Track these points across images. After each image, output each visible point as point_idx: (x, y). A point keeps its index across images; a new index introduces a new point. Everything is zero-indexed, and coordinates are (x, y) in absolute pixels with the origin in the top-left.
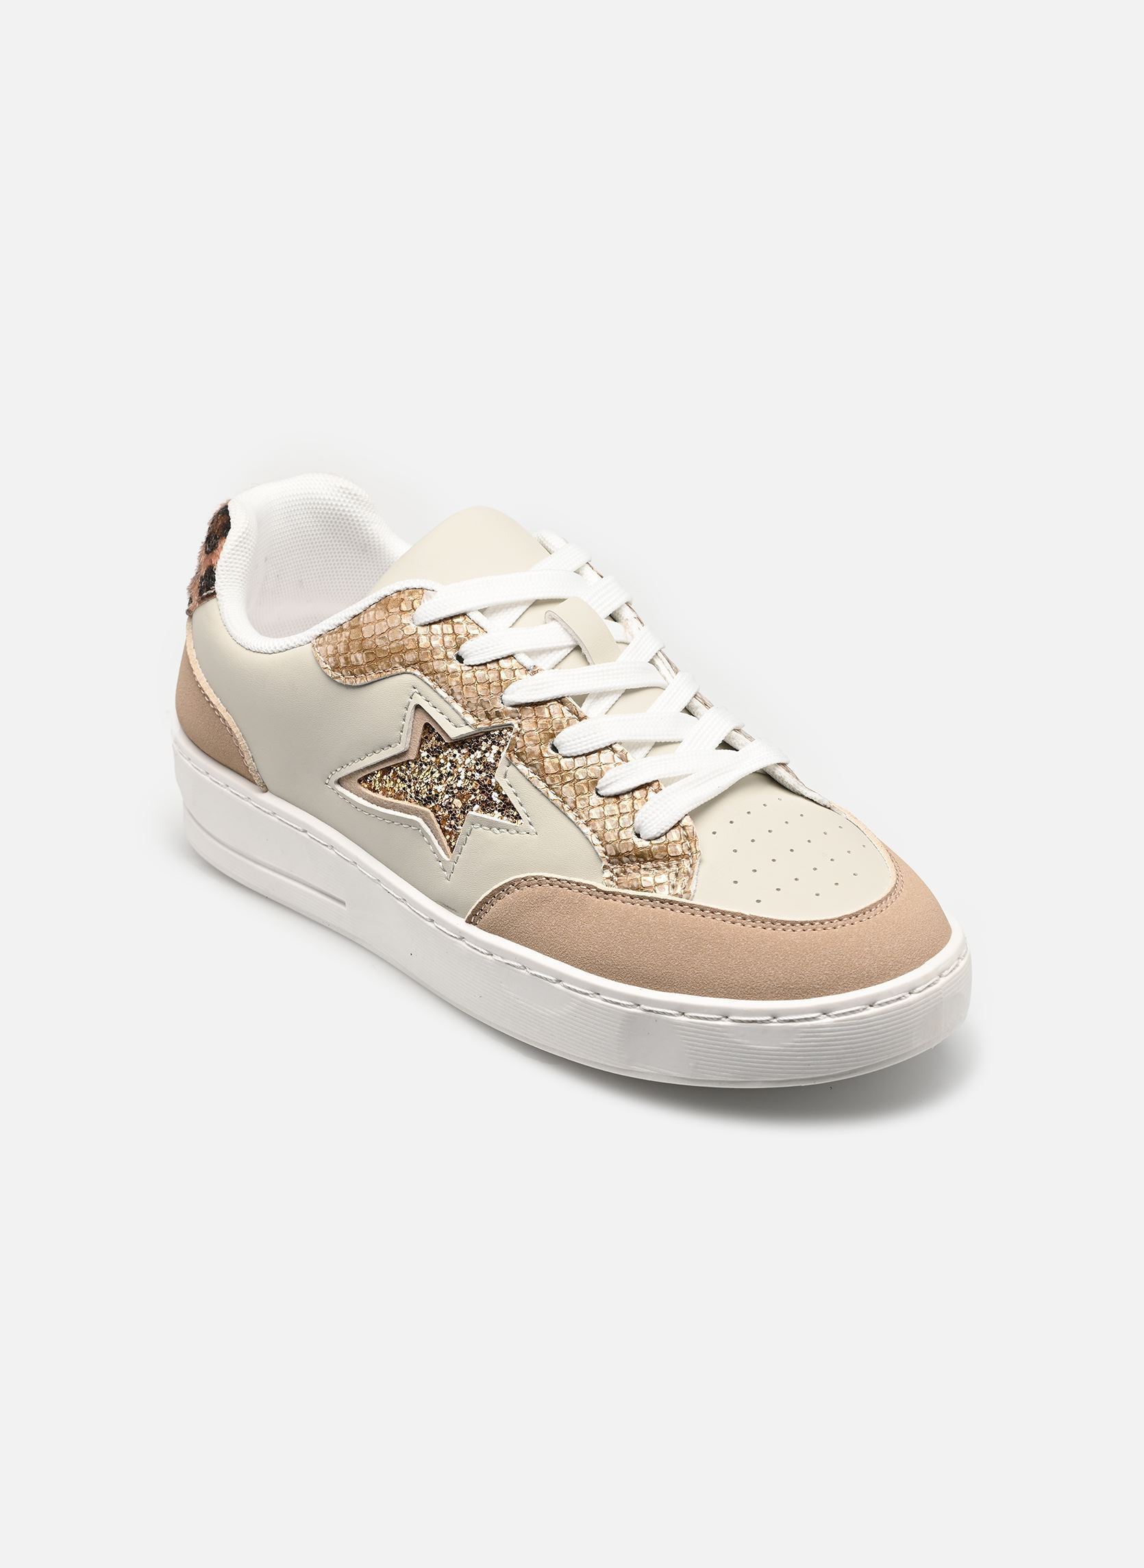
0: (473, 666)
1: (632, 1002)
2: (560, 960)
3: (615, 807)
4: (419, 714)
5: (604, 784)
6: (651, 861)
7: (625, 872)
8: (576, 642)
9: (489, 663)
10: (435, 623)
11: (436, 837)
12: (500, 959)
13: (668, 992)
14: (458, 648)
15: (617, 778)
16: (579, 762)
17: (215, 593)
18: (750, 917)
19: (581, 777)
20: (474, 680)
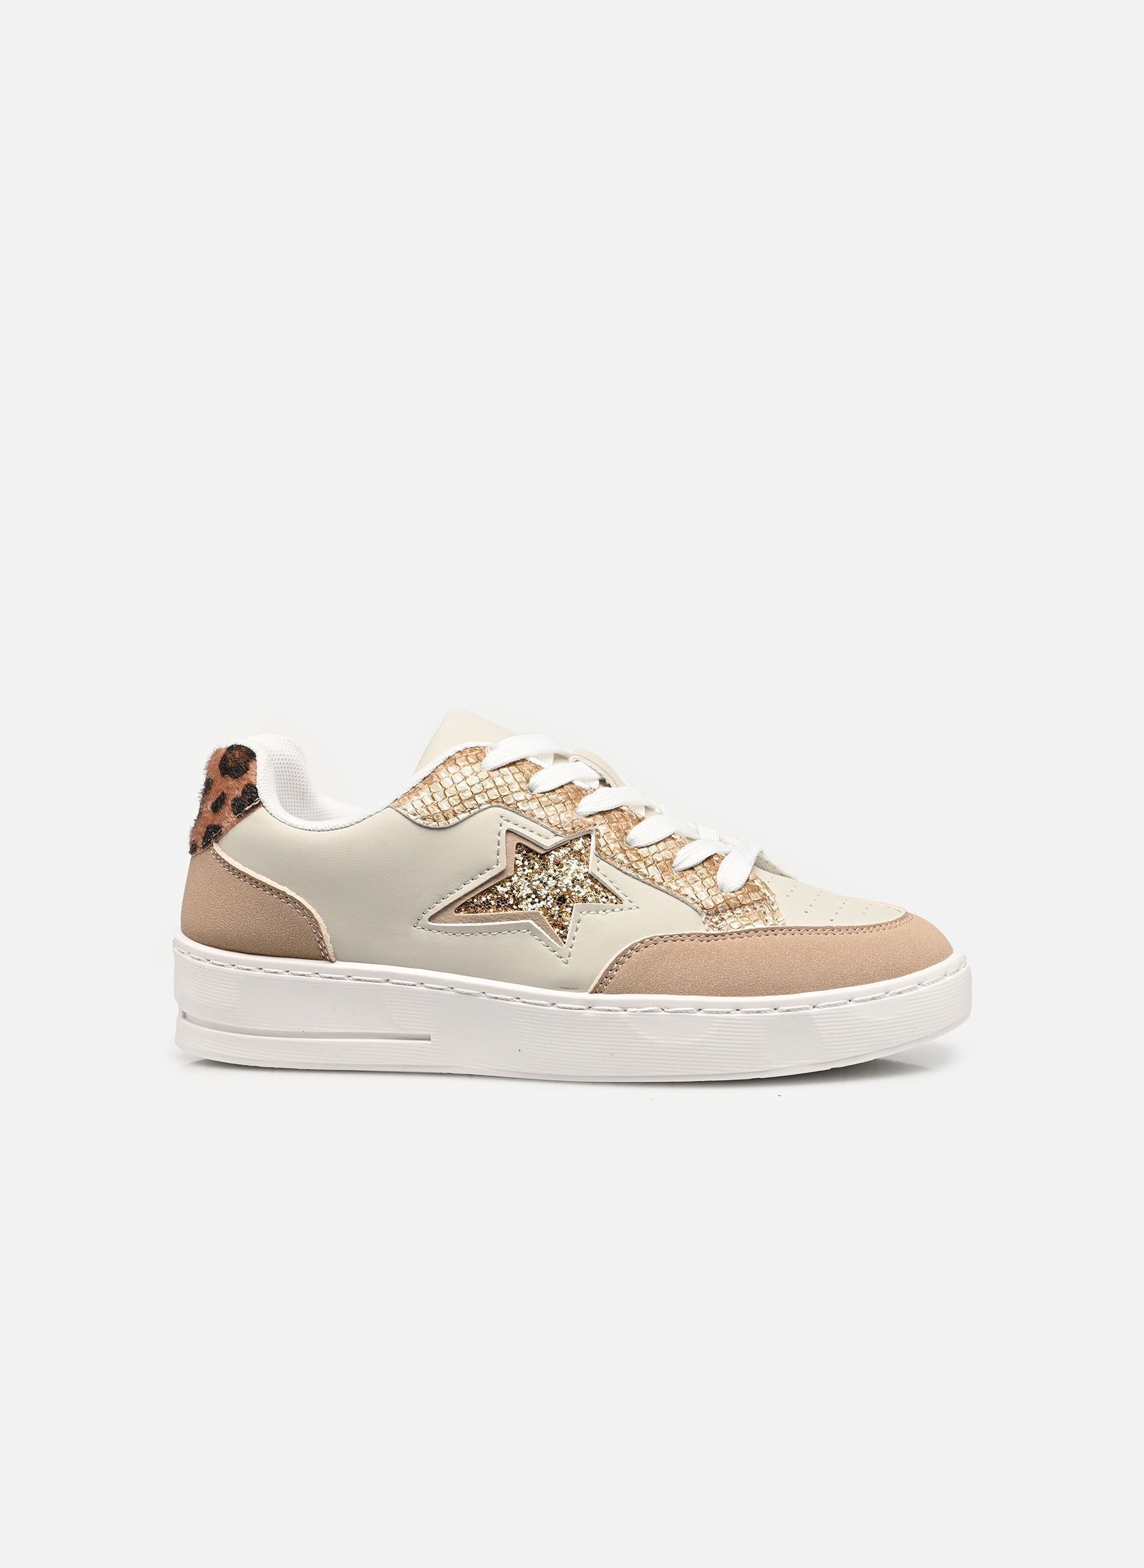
0: (544, 793)
1: (770, 1007)
2: (694, 995)
3: (695, 876)
4: (511, 837)
5: (679, 861)
6: (740, 907)
7: (723, 919)
8: (601, 775)
9: (557, 789)
10: (503, 767)
11: (547, 931)
12: (635, 1010)
13: (797, 993)
14: (528, 781)
15: (688, 856)
16: (653, 849)
17: (260, 803)
18: (837, 928)
19: (659, 860)
20: (550, 802)
